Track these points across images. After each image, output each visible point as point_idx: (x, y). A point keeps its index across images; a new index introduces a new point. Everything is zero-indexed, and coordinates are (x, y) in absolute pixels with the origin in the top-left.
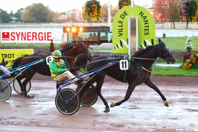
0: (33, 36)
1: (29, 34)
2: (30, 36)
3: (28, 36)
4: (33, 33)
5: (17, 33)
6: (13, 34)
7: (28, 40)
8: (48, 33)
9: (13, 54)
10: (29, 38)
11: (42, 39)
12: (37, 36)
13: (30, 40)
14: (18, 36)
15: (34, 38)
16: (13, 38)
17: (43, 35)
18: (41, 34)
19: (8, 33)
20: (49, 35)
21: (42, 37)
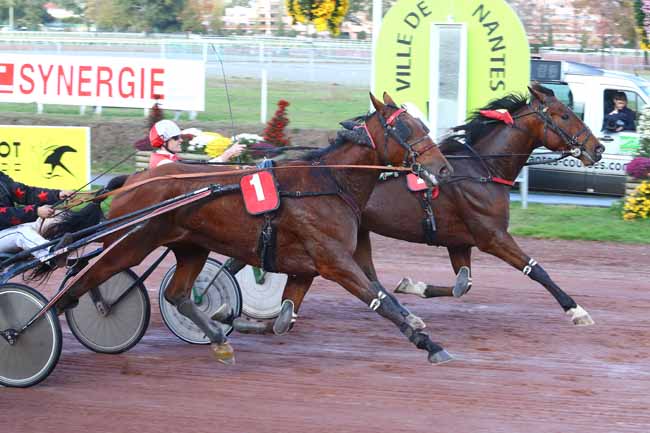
0: (100, 82)
1: (86, 75)
2: (88, 81)
3: (82, 80)
4: (101, 69)
5: (40, 67)
6: (27, 72)
7: (82, 94)
8: (154, 71)
9: (17, 144)
10: (85, 87)
11: (132, 94)
12: (114, 83)
13: (88, 94)
14: (45, 79)
15: (104, 88)
16: (27, 86)
17: (137, 80)
18: (127, 74)
19: (10, 68)
20: (158, 77)
21: (131, 84)
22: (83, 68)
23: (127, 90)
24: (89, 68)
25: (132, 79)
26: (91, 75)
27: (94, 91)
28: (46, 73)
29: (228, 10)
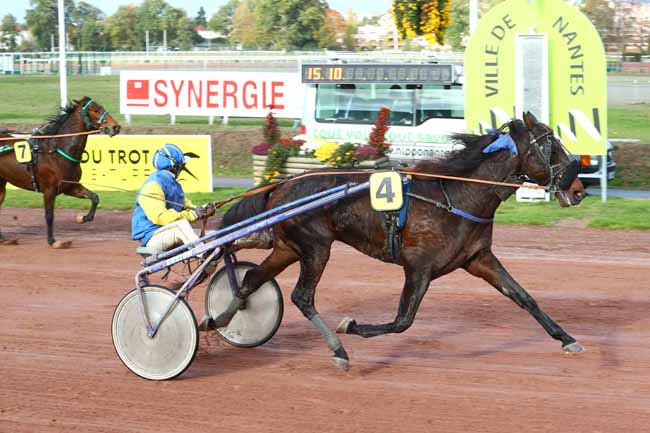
0: (226, 95)
1: (213, 88)
2: (215, 94)
3: (210, 94)
4: (226, 83)
5: (172, 82)
6: (161, 87)
7: (210, 105)
8: (274, 84)
9: (146, 152)
10: (213, 100)
11: (255, 104)
12: (239, 95)
13: (216, 106)
14: (177, 93)
15: (230, 100)
16: (161, 100)
17: (259, 92)
18: (250, 88)
19: (145, 84)
20: (278, 89)
21: (254, 96)
22: (210, 83)
23: (250, 101)
24: (216, 83)
25: (255, 92)
26: (218, 88)
27: (221, 103)
28: (177, 88)
29: (360, 29)
